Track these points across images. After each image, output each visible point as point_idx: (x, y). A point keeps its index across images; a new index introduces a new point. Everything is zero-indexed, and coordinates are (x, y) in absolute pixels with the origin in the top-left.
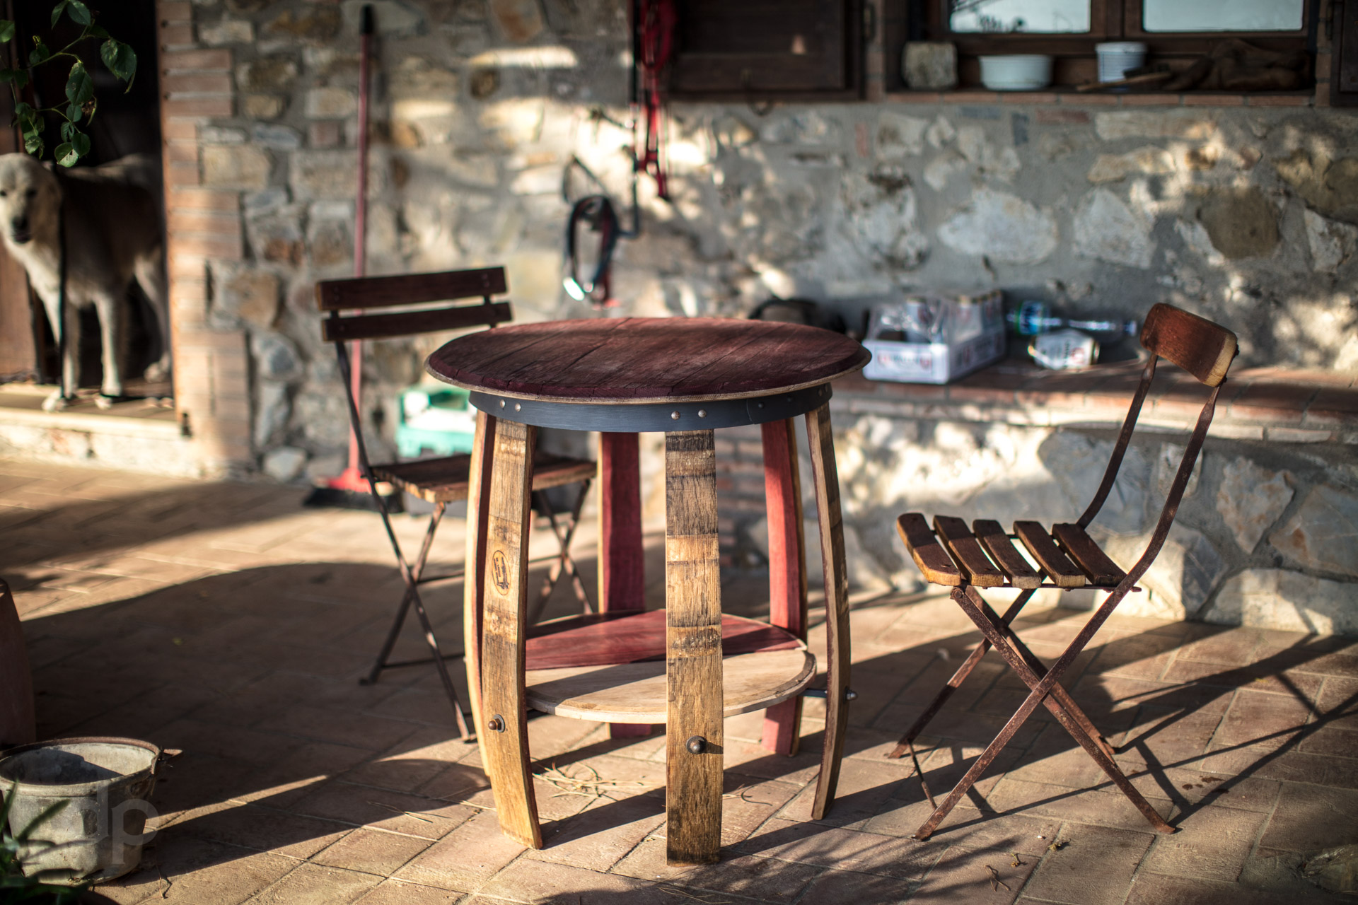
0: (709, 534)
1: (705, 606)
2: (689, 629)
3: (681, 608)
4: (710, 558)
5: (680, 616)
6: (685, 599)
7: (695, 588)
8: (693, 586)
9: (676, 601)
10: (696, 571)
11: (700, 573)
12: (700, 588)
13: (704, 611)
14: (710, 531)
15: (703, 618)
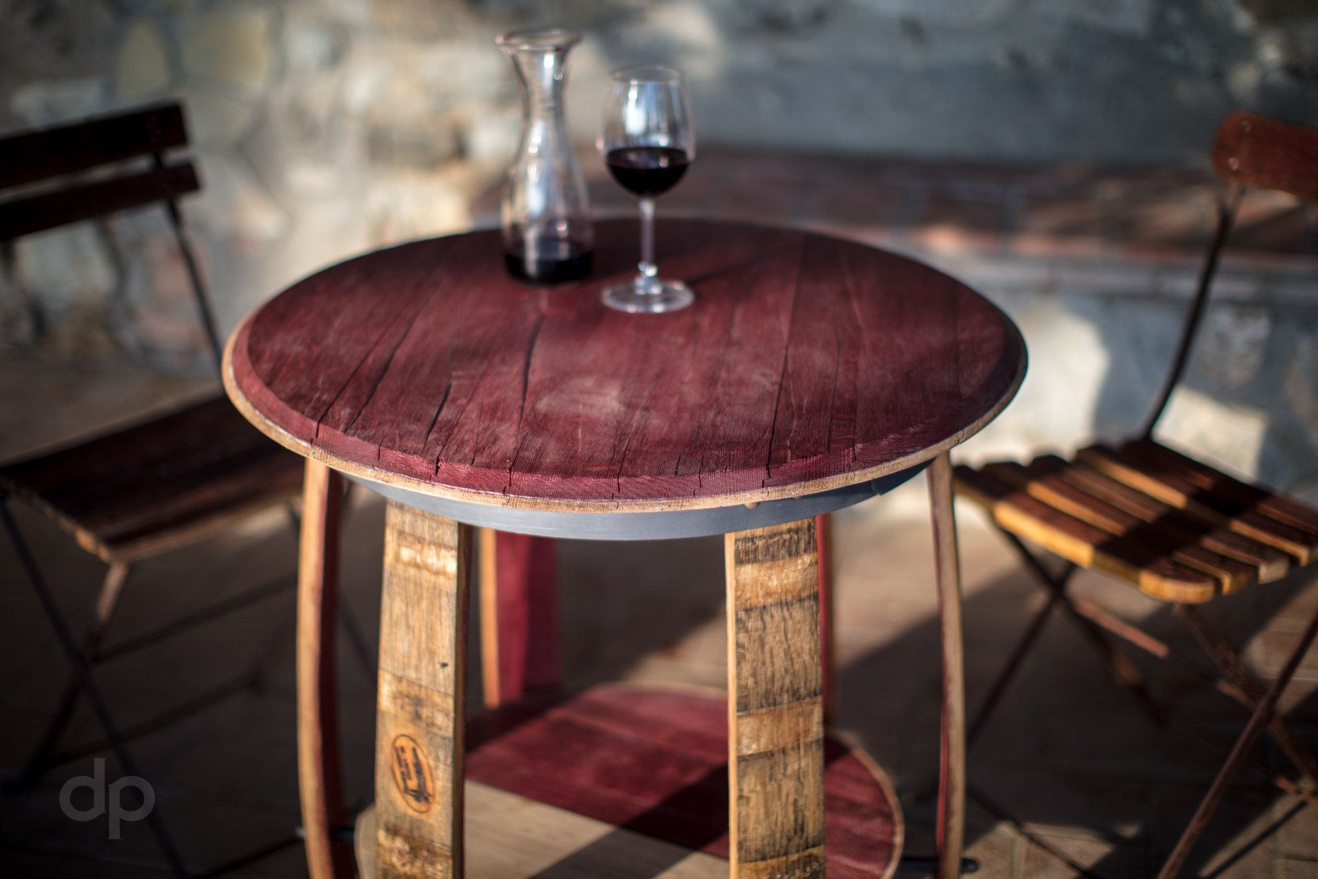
0: (808, 700)
1: (800, 821)
2: (774, 862)
3: (761, 830)
4: (809, 740)
5: (759, 843)
6: (767, 814)
7: (784, 793)
8: (780, 791)
9: (752, 819)
10: (786, 765)
11: (793, 767)
12: (792, 791)
13: (798, 828)
14: (809, 695)
15: (796, 841)
